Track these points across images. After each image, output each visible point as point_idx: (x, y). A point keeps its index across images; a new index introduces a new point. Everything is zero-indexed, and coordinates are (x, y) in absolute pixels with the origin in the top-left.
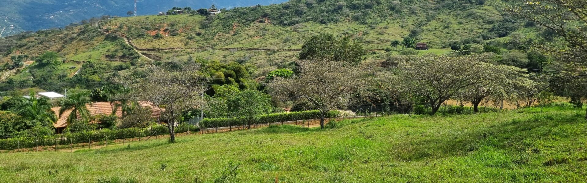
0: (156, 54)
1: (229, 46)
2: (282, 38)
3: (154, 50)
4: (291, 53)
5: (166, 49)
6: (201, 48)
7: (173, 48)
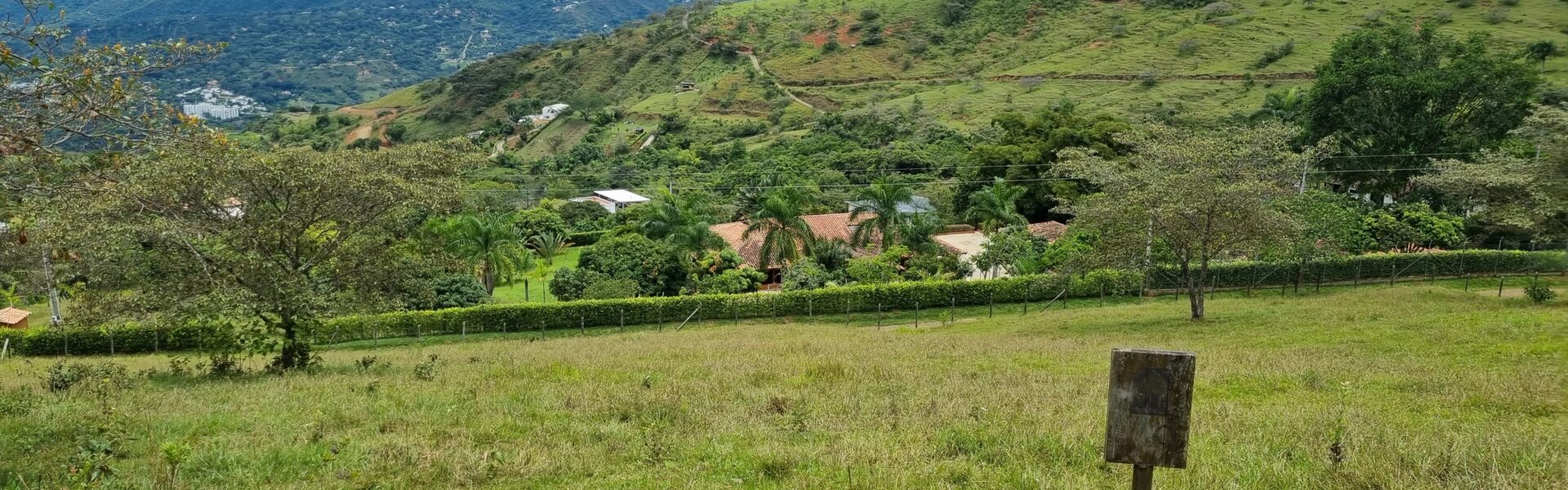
0: (828, 94)
1: (1018, 69)
2: (1171, 43)
3: (823, 84)
4: (1198, 85)
5: (851, 82)
6: (941, 77)
7: (871, 79)
